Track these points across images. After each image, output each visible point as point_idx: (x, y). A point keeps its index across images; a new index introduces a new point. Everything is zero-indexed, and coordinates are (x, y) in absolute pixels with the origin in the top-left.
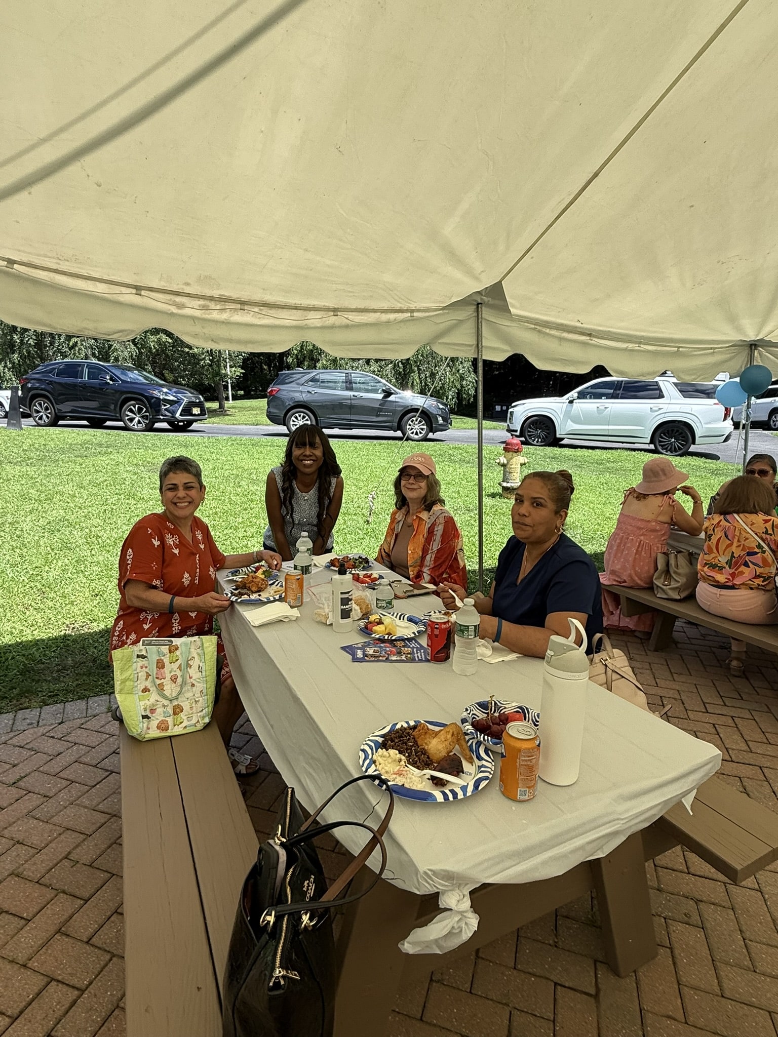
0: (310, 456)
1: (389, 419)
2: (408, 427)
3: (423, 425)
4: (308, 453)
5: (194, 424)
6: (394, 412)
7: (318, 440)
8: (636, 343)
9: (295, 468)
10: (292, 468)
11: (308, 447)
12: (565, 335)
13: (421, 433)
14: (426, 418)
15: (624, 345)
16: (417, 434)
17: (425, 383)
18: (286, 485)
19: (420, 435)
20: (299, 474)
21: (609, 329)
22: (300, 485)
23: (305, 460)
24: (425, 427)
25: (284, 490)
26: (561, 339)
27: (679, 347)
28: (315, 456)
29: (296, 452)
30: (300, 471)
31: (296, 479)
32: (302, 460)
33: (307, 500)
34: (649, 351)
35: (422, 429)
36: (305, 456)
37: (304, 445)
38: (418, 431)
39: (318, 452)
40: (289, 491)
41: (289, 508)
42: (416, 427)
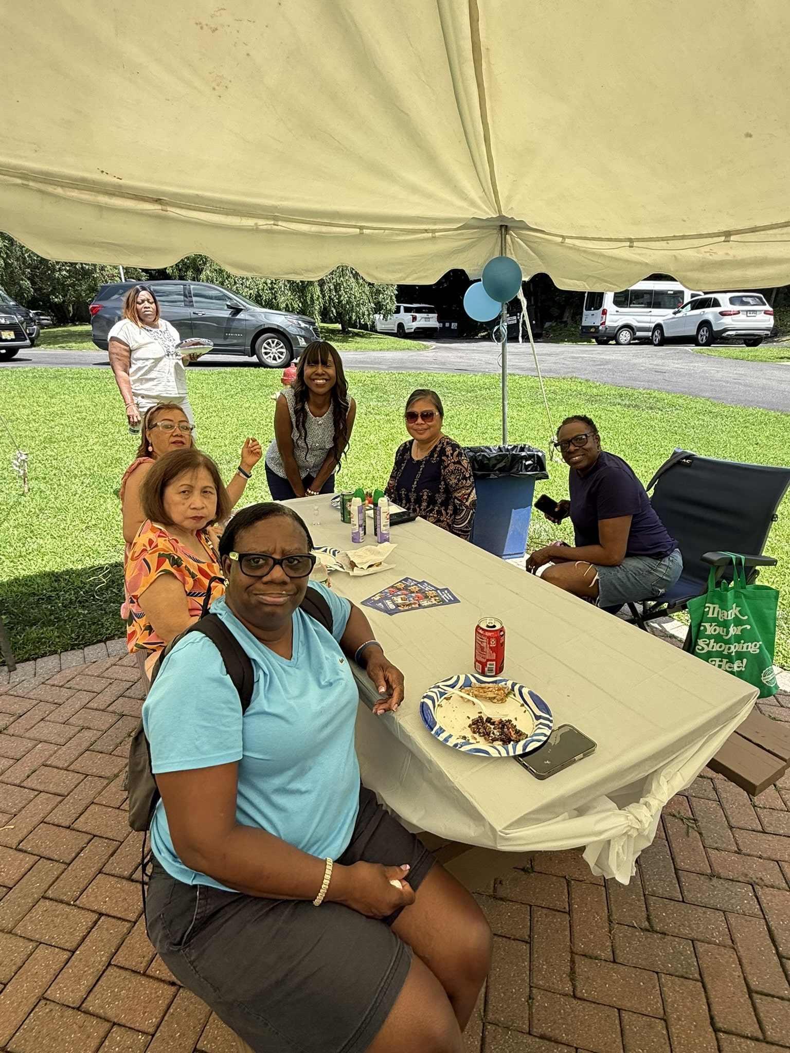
0: (323, 374)
1: (240, 341)
2: (263, 351)
3: (282, 347)
4: (320, 371)
5: (21, 351)
6: (245, 332)
7: (330, 358)
8: (267, 218)
9: (307, 388)
10: (304, 388)
11: (320, 365)
12: (103, 199)
13: (280, 358)
14: (285, 340)
15: (249, 222)
16: (275, 359)
17: (330, 297)
18: (299, 407)
19: (279, 361)
20: (311, 396)
21: (195, 192)
22: (311, 407)
23: (317, 379)
24: (284, 350)
25: (296, 412)
26: (101, 208)
27: (361, 228)
28: (328, 375)
29: (308, 371)
30: (312, 390)
31: (308, 401)
32: (314, 380)
33: (321, 425)
34: (303, 234)
35: (282, 353)
36: (317, 374)
37: (316, 363)
38: (276, 356)
39: (331, 371)
40: (301, 413)
41: (303, 431)
42: (274, 350)
